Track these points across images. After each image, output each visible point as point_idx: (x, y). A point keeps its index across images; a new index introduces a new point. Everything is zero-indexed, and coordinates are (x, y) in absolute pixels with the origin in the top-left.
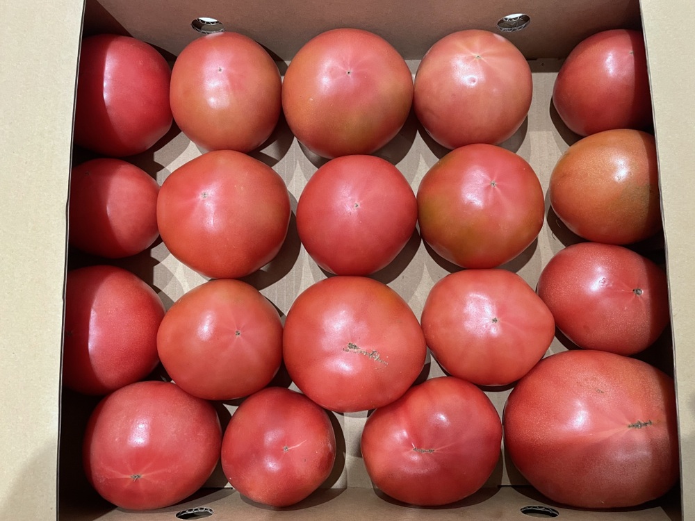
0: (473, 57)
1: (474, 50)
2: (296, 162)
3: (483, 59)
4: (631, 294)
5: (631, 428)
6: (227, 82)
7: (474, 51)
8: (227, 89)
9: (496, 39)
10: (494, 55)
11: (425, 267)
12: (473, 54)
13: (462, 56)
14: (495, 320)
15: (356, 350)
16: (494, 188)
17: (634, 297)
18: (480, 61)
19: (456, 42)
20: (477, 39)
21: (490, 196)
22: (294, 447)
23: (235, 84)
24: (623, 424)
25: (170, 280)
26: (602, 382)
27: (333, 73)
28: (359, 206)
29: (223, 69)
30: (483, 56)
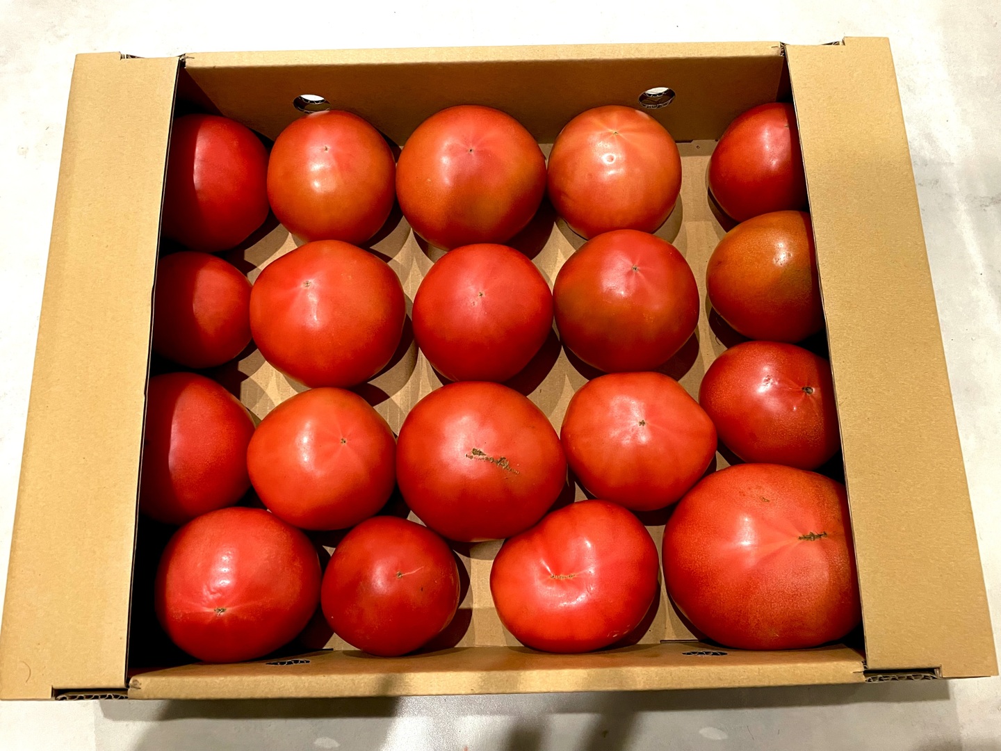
0: (610, 134)
1: (610, 126)
2: (413, 259)
3: (621, 135)
4: (800, 392)
5: (802, 540)
6: (334, 163)
7: (611, 128)
8: (333, 170)
9: (637, 114)
10: (633, 131)
11: (567, 378)
12: (610, 130)
13: (598, 133)
14: (642, 423)
15: (481, 457)
16: (636, 274)
17: (803, 396)
18: (618, 137)
19: (594, 119)
20: (615, 116)
21: (632, 281)
22: (409, 573)
23: (342, 164)
24: (793, 536)
25: (261, 397)
26: (768, 491)
27: (453, 152)
28: (484, 296)
29: (329, 147)
30: (621, 132)
